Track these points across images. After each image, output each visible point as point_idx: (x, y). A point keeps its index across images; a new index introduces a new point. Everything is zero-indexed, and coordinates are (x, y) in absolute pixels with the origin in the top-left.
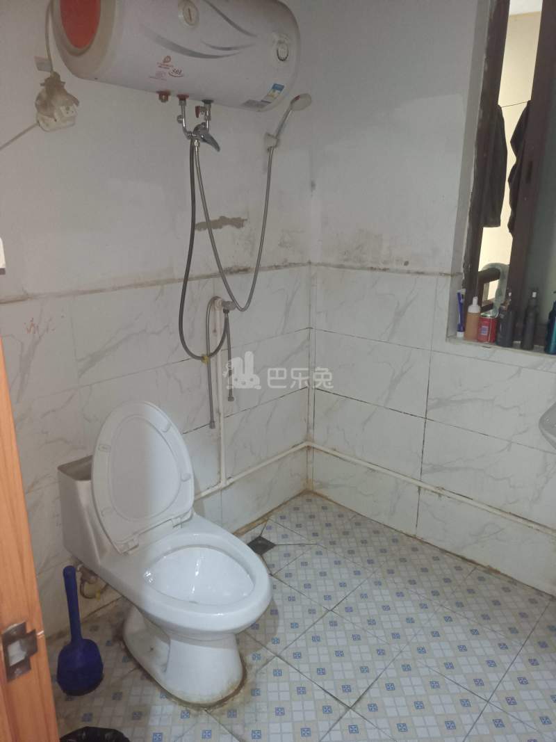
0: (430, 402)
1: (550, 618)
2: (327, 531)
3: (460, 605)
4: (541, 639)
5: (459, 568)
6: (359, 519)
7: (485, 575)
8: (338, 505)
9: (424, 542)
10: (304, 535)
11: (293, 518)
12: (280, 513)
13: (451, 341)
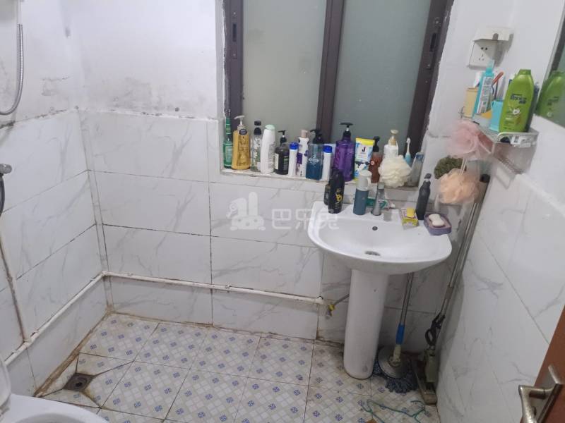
0: (213, 223)
1: (317, 358)
2: (139, 346)
3: (260, 371)
4: (318, 377)
5: (250, 341)
6: (163, 325)
7: (268, 340)
8: (142, 318)
9: (219, 328)
10: (119, 357)
11: (104, 344)
12: (89, 343)
13: (224, 174)
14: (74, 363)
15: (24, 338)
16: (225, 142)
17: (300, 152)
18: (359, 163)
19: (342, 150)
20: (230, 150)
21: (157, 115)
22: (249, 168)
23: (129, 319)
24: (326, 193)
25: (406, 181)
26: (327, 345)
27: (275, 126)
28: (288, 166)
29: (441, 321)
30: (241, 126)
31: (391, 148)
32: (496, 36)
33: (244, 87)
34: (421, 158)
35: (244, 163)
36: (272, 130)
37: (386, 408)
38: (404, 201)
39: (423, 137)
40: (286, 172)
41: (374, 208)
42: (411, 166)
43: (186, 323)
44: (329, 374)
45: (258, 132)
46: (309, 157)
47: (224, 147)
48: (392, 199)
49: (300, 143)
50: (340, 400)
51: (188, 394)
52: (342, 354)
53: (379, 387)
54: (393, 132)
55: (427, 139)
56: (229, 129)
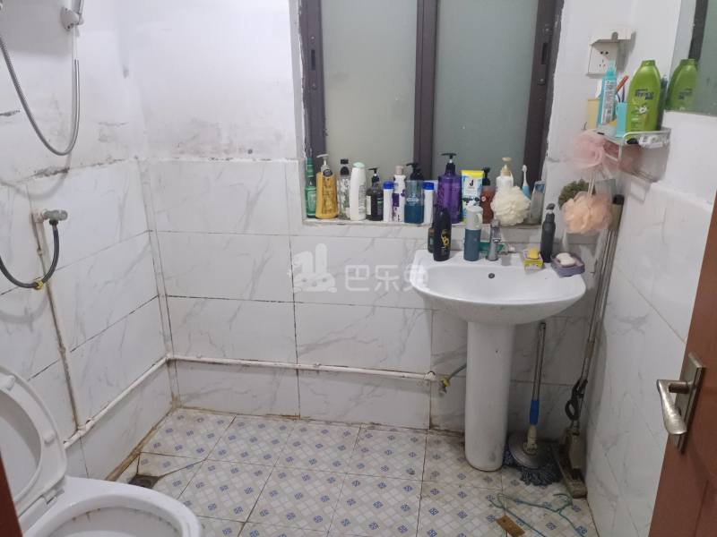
1: (432, 449)
2: (211, 443)
3: (361, 466)
4: (433, 470)
5: (347, 434)
6: (240, 419)
7: (370, 431)
8: (214, 412)
9: (309, 420)
10: (187, 456)
11: (170, 442)
12: (152, 441)
13: (307, 224)
14: (135, 463)
15: (77, 425)
16: (307, 185)
17: (396, 192)
18: (468, 200)
19: (446, 186)
20: (313, 196)
21: (228, 159)
22: (337, 217)
23: (199, 414)
24: (429, 237)
25: (526, 216)
26: (443, 435)
27: (365, 164)
28: (382, 211)
29: (583, 387)
30: (325, 167)
31: (504, 180)
32: (615, 35)
33: (327, 121)
34: (542, 189)
35: (330, 211)
36: (362, 168)
37: (522, 502)
38: (525, 243)
39: (542, 163)
40: (380, 218)
41: (488, 253)
42: (530, 198)
43: (268, 416)
44: (448, 466)
45: (346, 172)
46: (406, 197)
47: (306, 192)
48: (510, 240)
49: (396, 182)
50: (462, 495)
51: (274, 493)
52: (463, 444)
53: (512, 479)
54: (505, 159)
55: (547, 166)
56: (311, 171)
